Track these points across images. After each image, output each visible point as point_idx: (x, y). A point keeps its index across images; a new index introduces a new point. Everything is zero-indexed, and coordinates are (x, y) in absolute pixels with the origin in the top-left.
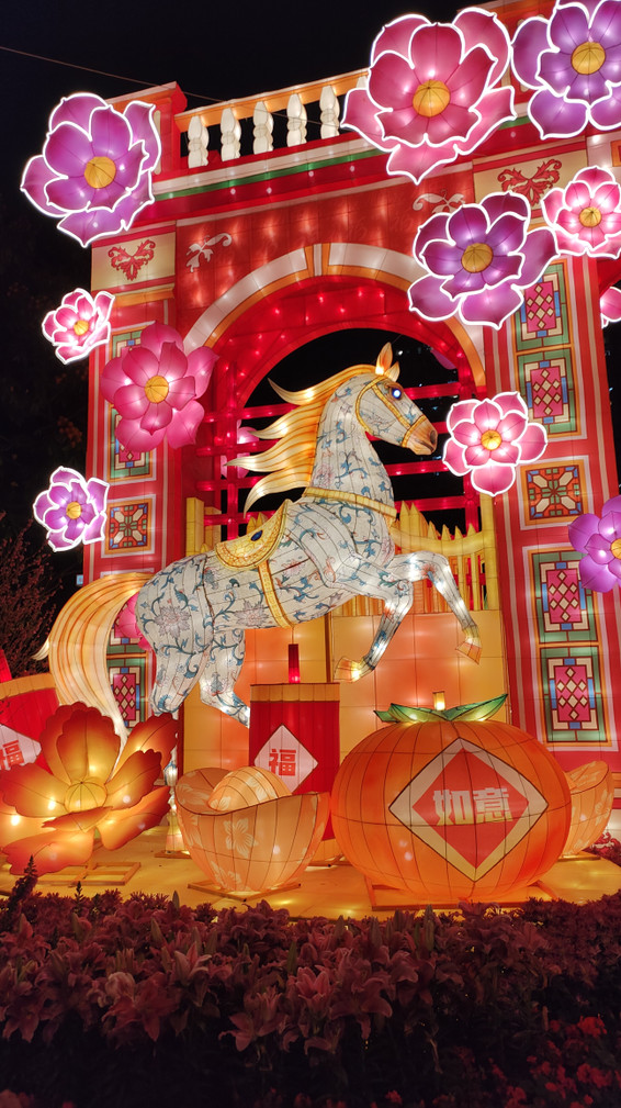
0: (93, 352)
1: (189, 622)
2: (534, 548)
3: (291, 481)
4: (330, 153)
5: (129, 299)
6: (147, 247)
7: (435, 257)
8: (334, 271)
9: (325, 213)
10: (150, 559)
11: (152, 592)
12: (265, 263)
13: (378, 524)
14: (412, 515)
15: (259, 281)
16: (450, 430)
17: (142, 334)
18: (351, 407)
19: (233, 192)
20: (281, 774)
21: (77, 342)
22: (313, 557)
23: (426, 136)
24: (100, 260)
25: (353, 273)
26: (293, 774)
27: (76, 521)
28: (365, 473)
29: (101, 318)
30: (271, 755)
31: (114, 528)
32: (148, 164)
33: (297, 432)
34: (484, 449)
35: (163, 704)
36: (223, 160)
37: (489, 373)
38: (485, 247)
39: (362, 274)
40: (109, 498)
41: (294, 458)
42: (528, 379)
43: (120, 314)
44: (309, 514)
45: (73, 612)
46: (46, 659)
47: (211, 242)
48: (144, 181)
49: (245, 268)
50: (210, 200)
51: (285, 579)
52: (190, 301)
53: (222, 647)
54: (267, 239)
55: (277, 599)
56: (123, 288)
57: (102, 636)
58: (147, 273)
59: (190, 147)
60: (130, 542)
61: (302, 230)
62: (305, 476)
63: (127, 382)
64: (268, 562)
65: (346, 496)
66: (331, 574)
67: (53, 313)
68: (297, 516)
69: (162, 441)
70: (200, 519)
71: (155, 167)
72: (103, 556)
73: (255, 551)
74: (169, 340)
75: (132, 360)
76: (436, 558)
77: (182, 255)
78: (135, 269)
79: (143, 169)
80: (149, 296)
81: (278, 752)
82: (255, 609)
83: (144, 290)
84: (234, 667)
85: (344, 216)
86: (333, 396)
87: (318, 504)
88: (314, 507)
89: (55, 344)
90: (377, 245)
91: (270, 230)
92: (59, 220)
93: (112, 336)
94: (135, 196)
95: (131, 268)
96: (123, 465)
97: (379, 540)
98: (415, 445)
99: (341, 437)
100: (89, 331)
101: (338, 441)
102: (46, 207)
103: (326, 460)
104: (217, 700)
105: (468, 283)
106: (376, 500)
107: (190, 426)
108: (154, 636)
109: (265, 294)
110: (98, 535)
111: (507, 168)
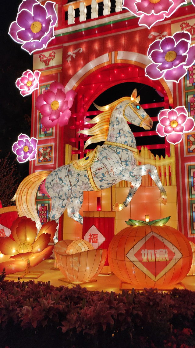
0: (33, 92)
1: (63, 188)
2: (189, 164)
3: (100, 139)
4: (118, 17)
5: (46, 73)
6: (53, 54)
7: (155, 57)
8: (119, 62)
9: (116, 40)
10: (52, 166)
11: (51, 178)
12: (94, 58)
13: (130, 154)
14: (145, 151)
15: (92, 65)
16: (159, 120)
17: (50, 86)
18: (121, 112)
19: (83, 33)
20: (92, 242)
21: (27, 89)
22: (106, 166)
23: (153, 11)
24: (36, 59)
25: (126, 62)
26: (97, 242)
27: (27, 153)
28: (126, 136)
29: (36, 80)
30: (89, 236)
31: (40, 155)
32: (52, 24)
33: (102, 121)
34: (171, 127)
35: (54, 217)
36: (80, 21)
37: (175, 99)
38: (174, 52)
39: (129, 63)
40: (38, 144)
41: (101, 130)
42: (189, 101)
43: (43, 79)
44: (105, 151)
45: (24, 185)
46: (15, 201)
47: (75, 51)
48: (51, 30)
49: (87, 60)
50: (75, 36)
51: (96, 174)
52: (68, 73)
53: (75, 197)
54: (95, 50)
55: (94, 181)
56: (44, 69)
57: (33, 193)
58: (53, 63)
59: (68, 17)
60: (45, 160)
61: (108, 47)
62: (105, 137)
63: (45, 103)
64: (90, 168)
65: (119, 145)
66: (112, 172)
67: (20, 79)
68: (101, 152)
69: (57, 124)
70: (70, 152)
71: (56, 25)
72: (36, 165)
73: (86, 164)
74: (59, 87)
75: (46, 95)
76: (151, 167)
77: (65, 56)
78: (48, 62)
79: (51, 26)
80: (53, 72)
81: (92, 235)
82: (86, 184)
83: (51, 70)
84: (79, 205)
85: (123, 41)
86: (116, 108)
87: (109, 147)
88: (107, 148)
89: (20, 90)
90: (135, 52)
91: (96, 47)
92: (22, 45)
93: (40, 86)
94: (48, 36)
95: (47, 62)
96: (43, 133)
97: (130, 161)
98: (145, 126)
99: (118, 123)
100: (32, 85)
101: (116, 125)
102: (17, 40)
103: (112, 131)
104: (73, 216)
105: (167, 66)
106: (130, 146)
107: (67, 118)
108: (51, 193)
109: (94, 70)
110: (34, 157)
111: (184, 22)
